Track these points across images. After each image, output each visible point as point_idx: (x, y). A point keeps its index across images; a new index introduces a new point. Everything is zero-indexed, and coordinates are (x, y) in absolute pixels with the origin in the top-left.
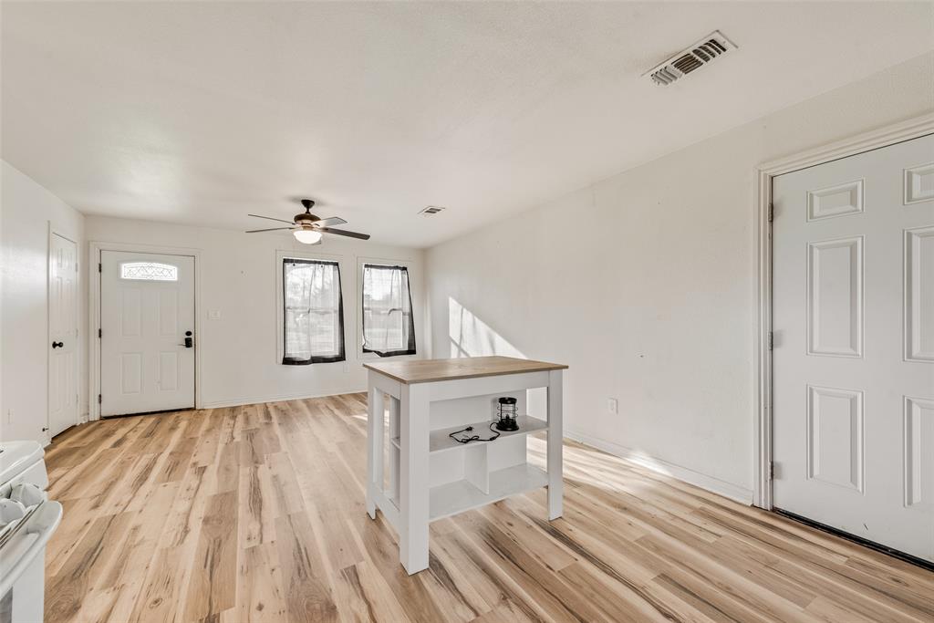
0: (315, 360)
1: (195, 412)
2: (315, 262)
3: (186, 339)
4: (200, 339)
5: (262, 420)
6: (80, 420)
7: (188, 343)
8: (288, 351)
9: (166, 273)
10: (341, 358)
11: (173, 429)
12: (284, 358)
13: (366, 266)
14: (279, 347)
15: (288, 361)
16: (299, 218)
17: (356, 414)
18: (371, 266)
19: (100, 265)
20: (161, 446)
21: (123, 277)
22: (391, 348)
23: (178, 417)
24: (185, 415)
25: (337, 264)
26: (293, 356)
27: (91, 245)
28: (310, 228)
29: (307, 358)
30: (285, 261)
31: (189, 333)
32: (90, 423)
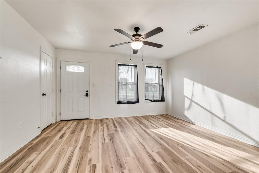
0: (129, 102)
1: (89, 120)
2: (129, 65)
3: (86, 93)
4: (91, 94)
5: (113, 128)
6: (54, 122)
7: (87, 95)
8: (119, 99)
9: (80, 69)
10: (137, 102)
11: (82, 129)
12: (118, 101)
13: (146, 67)
14: (116, 97)
15: (119, 103)
16: (134, 36)
17: (151, 129)
18: (148, 67)
19: (60, 66)
20: (76, 141)
21: (67, 71)
22: (155, 99)
23: (84, 122)
24: (86, 122)
25: (136, 66)
26: (121, 101)
27: (58, 59)
28: (137, 40)
29: (126, 102)
30: (119, 65)
31: (87, 91)
32: (57, 122)
